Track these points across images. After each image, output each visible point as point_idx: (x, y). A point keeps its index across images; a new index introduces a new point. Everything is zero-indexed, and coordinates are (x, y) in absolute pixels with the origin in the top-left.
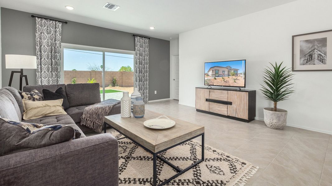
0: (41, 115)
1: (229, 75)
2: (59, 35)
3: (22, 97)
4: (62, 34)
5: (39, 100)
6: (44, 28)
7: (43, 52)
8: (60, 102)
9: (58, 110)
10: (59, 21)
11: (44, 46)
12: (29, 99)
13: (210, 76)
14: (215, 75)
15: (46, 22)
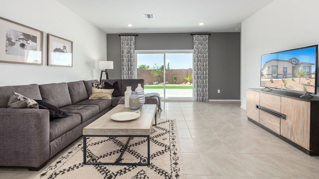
0: (98, 98)
1: (294, 76)
2: (133, 45)
3: (93, 86)
4: (135, 44)
5: (101, 89)
6: (125, 42)
7: (124, 58)
8: (111, 91)
9: (107, 96)
10: (133, 35)
11: (125, 54)
12: (96, 87)
13: (265, 76)
14: (272, 74)
15: (126, 38)
